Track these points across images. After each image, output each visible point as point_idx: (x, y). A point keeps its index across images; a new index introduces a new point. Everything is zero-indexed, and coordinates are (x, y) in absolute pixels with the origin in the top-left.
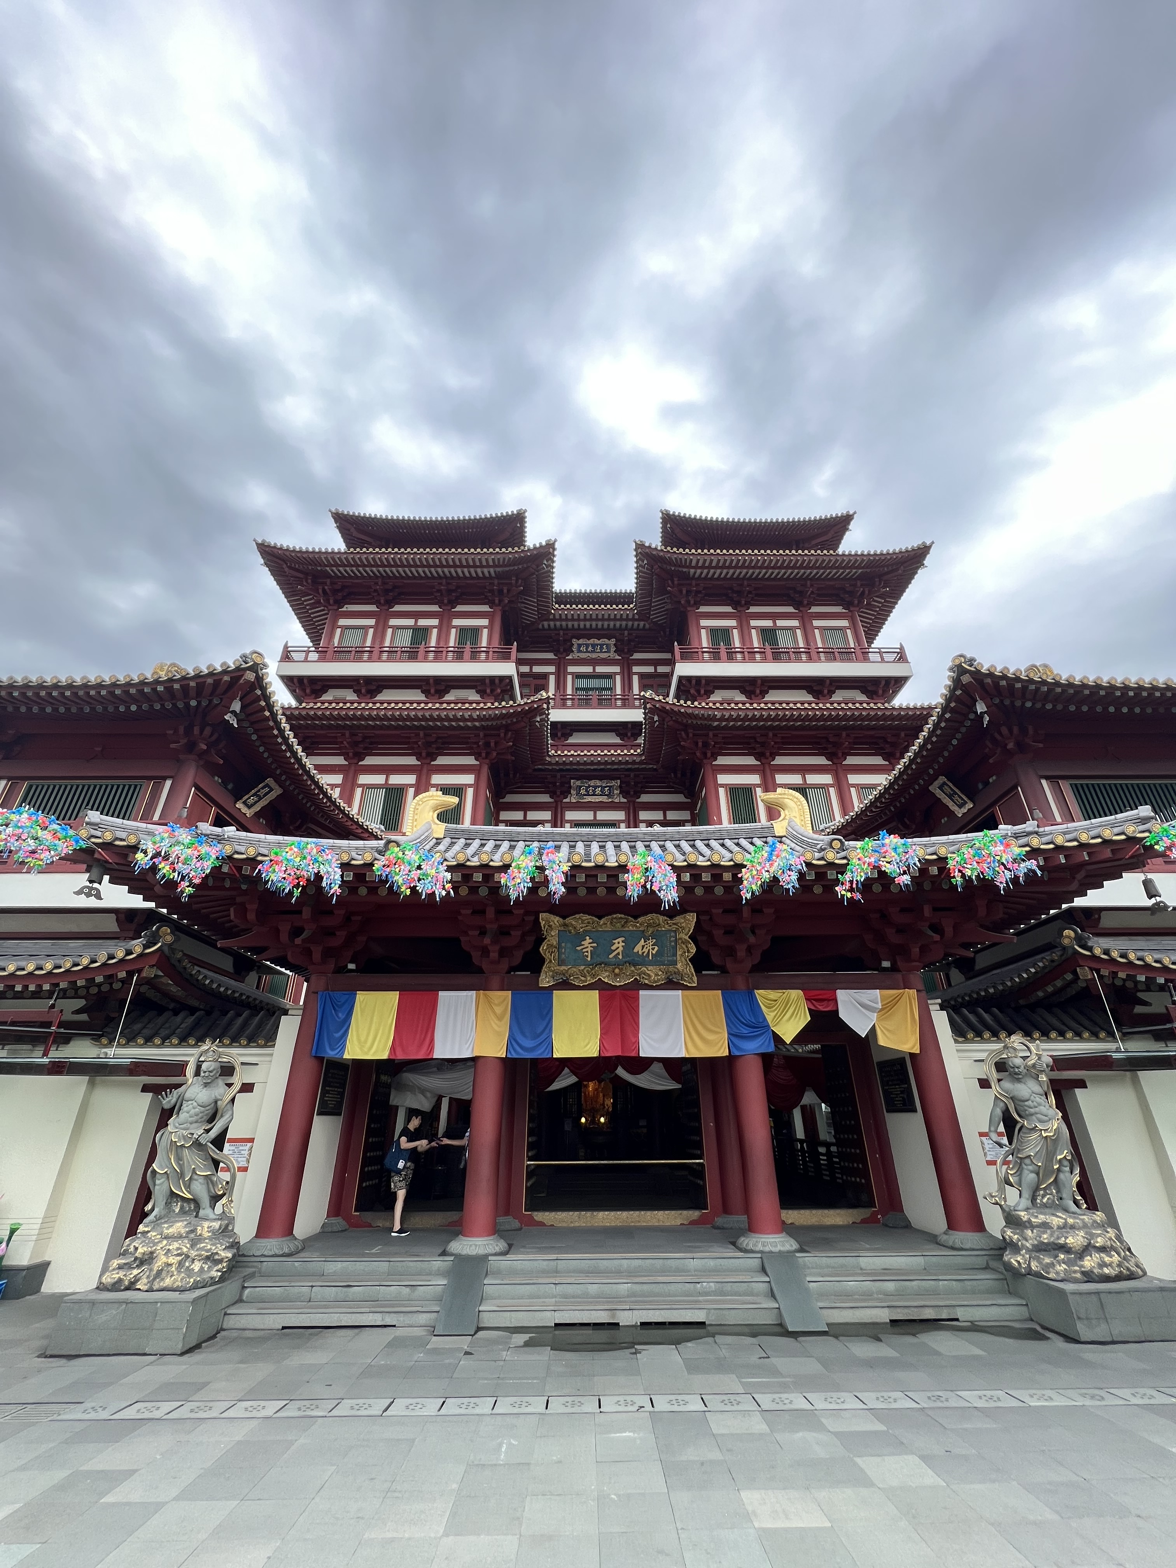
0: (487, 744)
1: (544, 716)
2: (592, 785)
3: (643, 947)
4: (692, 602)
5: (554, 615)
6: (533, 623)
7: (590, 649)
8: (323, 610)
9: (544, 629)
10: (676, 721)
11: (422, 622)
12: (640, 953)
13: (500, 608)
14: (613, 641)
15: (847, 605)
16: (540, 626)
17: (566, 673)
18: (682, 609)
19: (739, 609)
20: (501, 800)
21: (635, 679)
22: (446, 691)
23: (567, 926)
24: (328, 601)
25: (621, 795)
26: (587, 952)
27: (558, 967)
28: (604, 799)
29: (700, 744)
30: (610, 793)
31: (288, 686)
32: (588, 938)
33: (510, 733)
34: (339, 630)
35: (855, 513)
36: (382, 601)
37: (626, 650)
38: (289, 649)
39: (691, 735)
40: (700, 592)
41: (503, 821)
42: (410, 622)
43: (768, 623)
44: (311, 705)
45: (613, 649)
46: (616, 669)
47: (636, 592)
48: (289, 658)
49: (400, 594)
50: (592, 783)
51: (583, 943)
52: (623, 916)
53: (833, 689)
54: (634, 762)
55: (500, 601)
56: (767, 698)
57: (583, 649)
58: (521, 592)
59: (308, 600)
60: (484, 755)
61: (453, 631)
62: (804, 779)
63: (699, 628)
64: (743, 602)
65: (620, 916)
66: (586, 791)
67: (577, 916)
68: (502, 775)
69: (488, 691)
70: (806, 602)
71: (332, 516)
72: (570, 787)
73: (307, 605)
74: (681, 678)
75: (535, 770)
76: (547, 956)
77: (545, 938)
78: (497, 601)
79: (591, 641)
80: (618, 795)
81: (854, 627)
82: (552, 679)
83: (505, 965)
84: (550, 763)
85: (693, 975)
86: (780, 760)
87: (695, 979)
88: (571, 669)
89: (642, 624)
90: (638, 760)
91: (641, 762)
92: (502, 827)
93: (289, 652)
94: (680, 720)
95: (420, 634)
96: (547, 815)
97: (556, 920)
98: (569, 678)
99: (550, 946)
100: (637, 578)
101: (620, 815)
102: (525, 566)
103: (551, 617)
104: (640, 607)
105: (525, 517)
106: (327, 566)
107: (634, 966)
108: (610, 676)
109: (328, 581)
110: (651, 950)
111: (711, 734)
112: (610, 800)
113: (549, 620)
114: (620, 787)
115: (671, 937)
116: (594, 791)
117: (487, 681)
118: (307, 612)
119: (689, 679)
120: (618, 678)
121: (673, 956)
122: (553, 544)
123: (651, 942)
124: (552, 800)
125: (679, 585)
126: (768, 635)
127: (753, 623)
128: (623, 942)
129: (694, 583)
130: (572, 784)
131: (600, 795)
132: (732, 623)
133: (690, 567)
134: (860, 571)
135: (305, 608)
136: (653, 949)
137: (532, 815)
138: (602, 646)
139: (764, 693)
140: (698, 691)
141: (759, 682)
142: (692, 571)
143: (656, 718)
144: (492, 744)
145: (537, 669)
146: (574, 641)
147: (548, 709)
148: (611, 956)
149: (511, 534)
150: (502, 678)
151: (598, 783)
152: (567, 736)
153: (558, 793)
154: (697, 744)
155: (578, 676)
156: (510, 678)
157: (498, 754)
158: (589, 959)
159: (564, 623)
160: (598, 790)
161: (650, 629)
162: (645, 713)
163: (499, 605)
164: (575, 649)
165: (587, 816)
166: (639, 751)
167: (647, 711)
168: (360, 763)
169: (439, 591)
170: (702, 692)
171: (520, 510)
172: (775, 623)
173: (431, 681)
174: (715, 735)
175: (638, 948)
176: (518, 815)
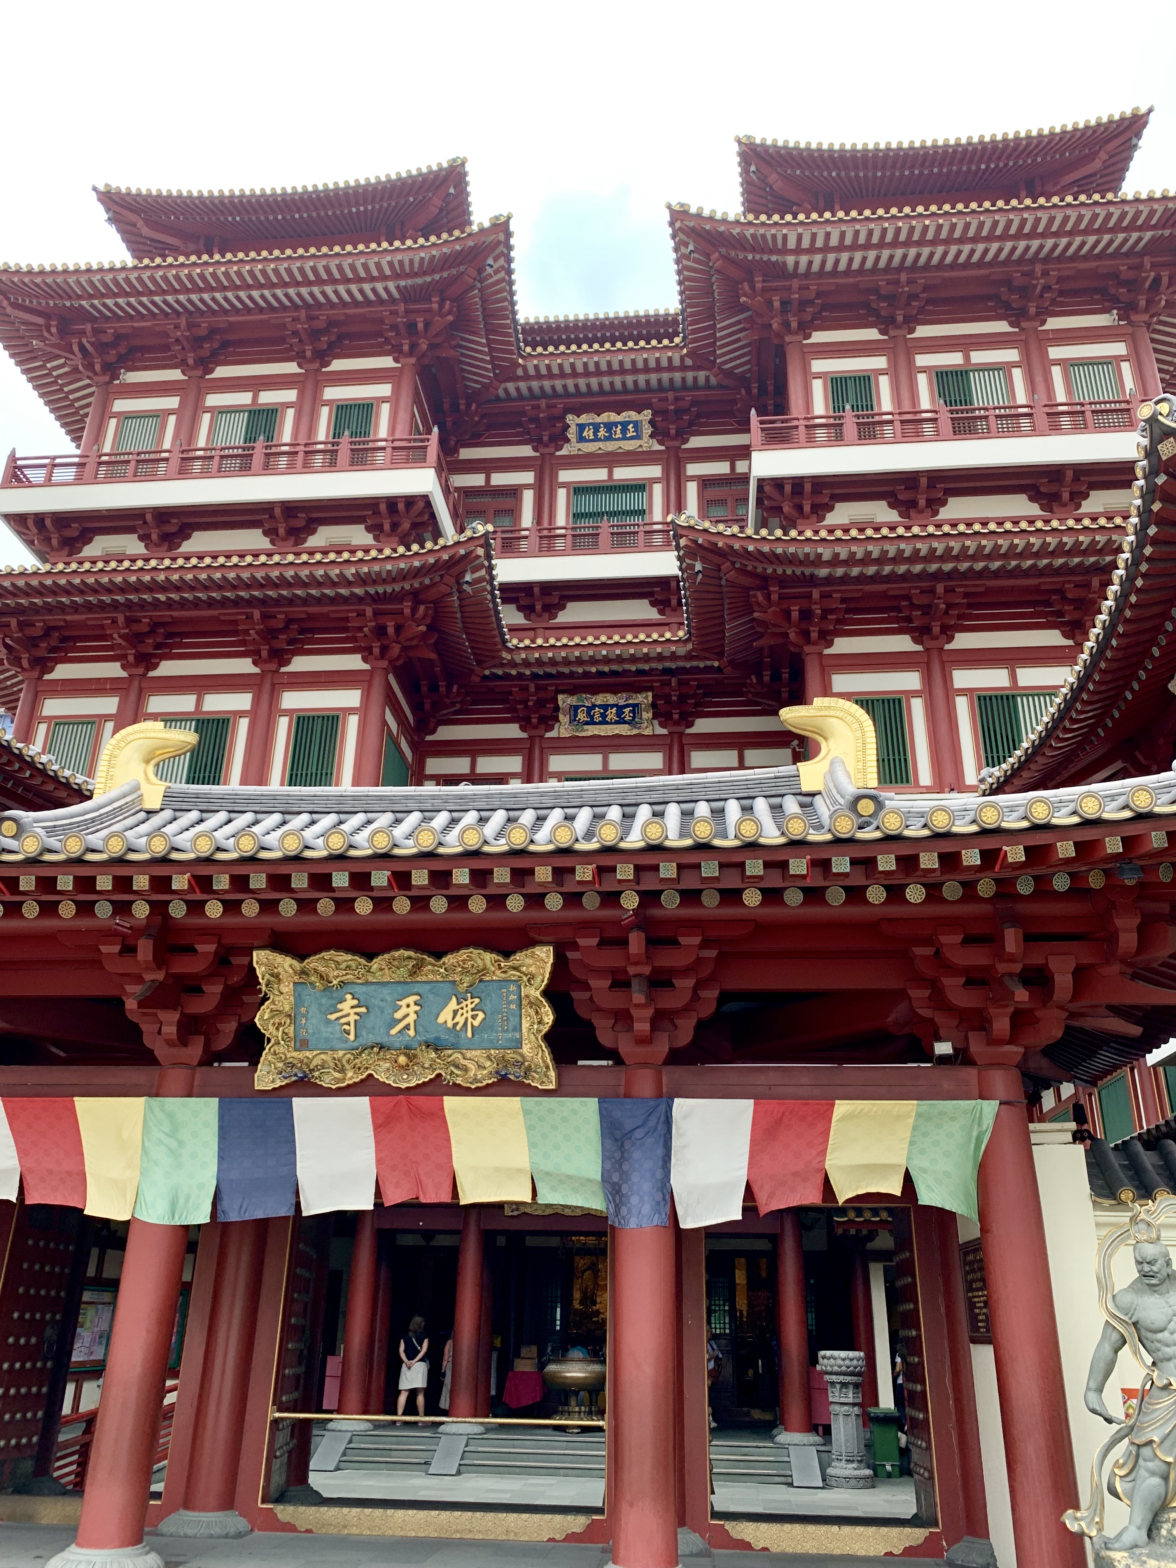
0: (380, 631)
1: (483, 572)
2: (598, 703)
3: (455, 1013)
4: (794, 325)
5: (525, 368)
6: (485, 386)
7: (602, 433)
8: (88, 386)
9: (509, 398)
10: (743, 571)
11: (268, 397)
12: (450, 1024)
13: (413, 360)
14: (647, 414)
15: (1127, 310)
16: (501, 392)
17: (555, 485)
18: (776, 341)
19: (892, 333)
20: (429, 738)
21: (692, 490)
22: (310, 529)
23: (308, 975)
24: (90, 367)
25: (656, 722)
26: (348, 1024)
27: (295, 1054)
28: (623, 730)
29: (795, 615)
30: (634, 718)
31: (20, 534)
32: (349, 997)
33: (422, 608)
34: (113, 422)
35: (1150, 111)
36: (191, 361)
37: (673, 432)
38: (19, 463)
39: (775, 597)
40: (811, 303)
41: (432, 777)
42: (244, 398)
43: (951, 359)
44: (60, 566)
45: (647, 430)
46: (655, 471)
47: (683, 311)
48: (19, 480)
49: (225, 344)
50: (599, 699)
51: (340, 1006)
52: (411, 953)
53: (1084, 488)
54: (674, 657)
55: (413, 346)
56: (944, 514)
57: (588, 433)
58: (452, 326)
59: (58, 366)
60: (376, 651)
61: (325, 411)
62: (1013, 677)
63: (808, 376)
64: (900, 319)
65: (407, 953)
66: (588, 713)
67: (326, 955)
68: (424, 689)
69: (387, 527)
70: (1032, 310)
71: (99, 200)
72: (557, 709)
73: (58, 377)
74: (761, 482)
75: (485, 678)
76: (269, 1031)
77: (265, 999)
78: (406, 348)
79: (604, 417)
80: (651, 722)
81: (1135, 357)
82: (528, 497)
83: (195, 1050)
84: (513, 664)
85: (547, 1067)
86: (964, 641)
87: (552, 1074)
88: (565, 476)
89: (702, 375)
90: (682, 650)
91: (689, 657)
92: (430, 789)
93: (20, 468)
94: (750, 568)
95: (262, 421)
96: (513, 763)
97: (286, 963)
98: (562, 494)
99: (275, 1013)
100: (680, 283)
101: (655, 760)
102: (454, 271)
103: (520, 372)
104: (693, 341)
105: (465, 174)
106: (79, 297)
107: (436, 1050)
109: (88, 327)
110: (470, 1020)
111: (816, 594)
112: (635, 732)
113: (517, 379)
114: (654, 705)
115: (509, 992)
116: (603, 716)
117: (383, 507)
118: (61, 390)
119: (778, 483)
120: (658, 489)
121: (515, 1030)
122: (507, 223)
123: (470, 1004)
124: (524, 735)
125: (764, 289)
126: (952, 382)
127: (922, 360)
128: (416, 1004)
129: (795, 284)
130: (560, 703)
131: (617, 723)
132: (880, 362)
133: (785, 251)
134: (1148, 235)
135: (55, 383)
136: (474, 1017)
137: (487, 764)
138: (624, 425)
139: (935, 504)
140: (799, 508)
141: (924, 481)
142: (790, 260)
143: (698, 566)
144: (391, 630)
145: (499, 479)
146: (571, 419)
147: (489, 557)
148: (394, 1032)
149: (441, 210)
150: (410, 500)
151: (611, 699)
152: (553, 609)
153: (534, 721)
154: (787, 614)
156: (425, 500)
157: (404, 649)
158: (352, 1037)
159: (547, 384)
160: (612, 714)
161: (720, 386)
162: (679, 558)
163: (411, 354)
164: (572, 433)
165: (592, 762)
166: (681, 633)
167: (682, 553)
168: (151, 674)
169: (295, 333)
170: (807, 508)
171: (454, 160)
172: (967, 358)
173: (277, 511)
174: (824, 596)
175: (445, 1016)
176: (460, 765)
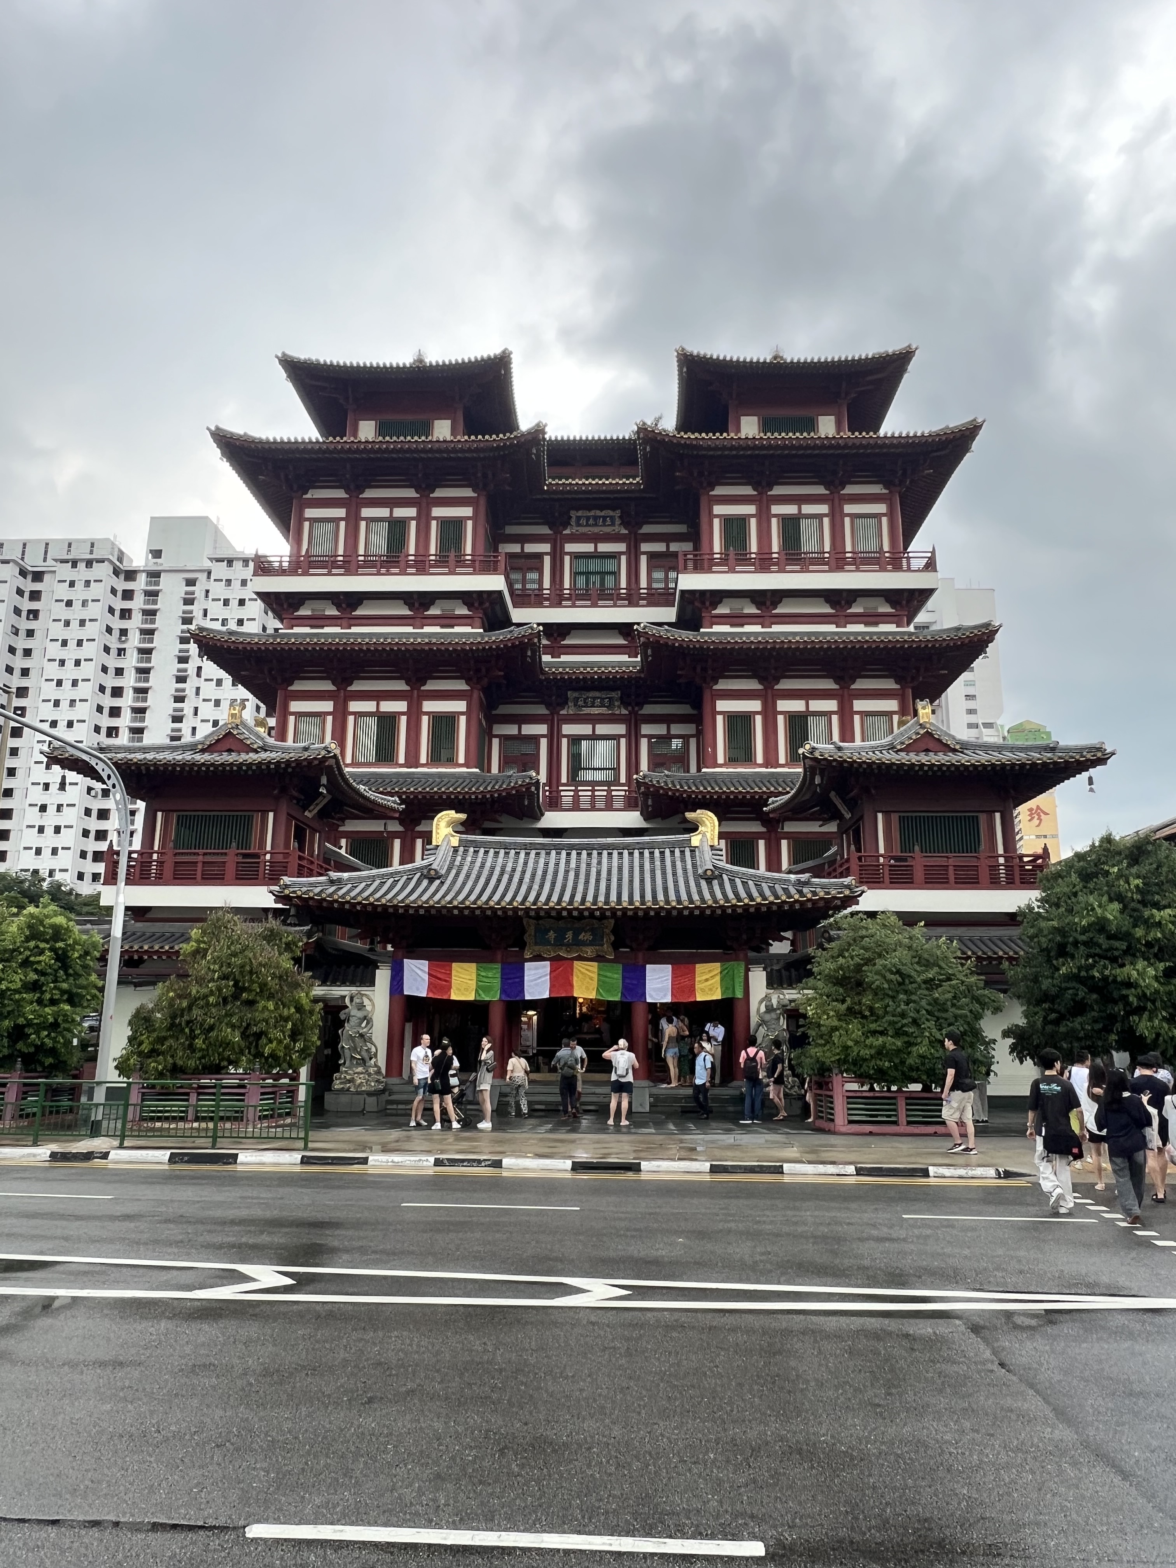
0: (477, 669)
1: (536, 649)
2: (590, 696)
4: (705, 484)
5: (547, 490)
7: (591, 522)
9: (536, 501)
10: (672, 651)
11: (400, 512)
12: (582, 939)
13: (486, 494)
14: (618, 513)
15: (889, 483)
17: (563, 553)
18: (692, 493)
19: (760, 491)
20: (494, 712)
21: (644, 559)
22: (429, 606)
23: (539, 925)
24: (290, 488)
25: (622, 707)
26: (551, 939)
27: (535, 947)
28: (604, 711)
29: (699, 670)
30: (610, 704)
32: (551, 931)
34: (306, 525)
35: (916, 348)
36: (350, 485)
37: (633, 524)
38: (262, 558)
39: (688, 661)
40: (715, 471)
42: (384, 512)
43: (790, 509)
45: (618, 522)
46: (621, 547)
48: (263, 571)
49: (371, 476)
50: (592, 694)
51: (549, 934)
54: (633, 679)
55: (485, 485)
56: (780, 608)
57: (583, 521)
60: (475, 679)
61: (434, 524)
62: (807, 705)
63: (711, 516)
64: (763, 482)
66: (585, 702)
67: (545, 919)
68: (494, 689)
69: (476, 605)
70: (838, 481)
72: (567, 699)
74: (683, 592)
76: (528, 941)
77: (527, 932)
78: (481, 485)
79: (592, 513)
80: (619, 707)
81: (892, 514)
82: (547, 560)
83: (504, 944)
84: (545, 678)
85: (609, 954)
86: (784, 684)
87: (613, 955)
88: (570, 547)
89: (651, 495)
90: (637, 676)
91: (641, 679)
93: (262, 562)
94: (676, 650)
95: (397, 528)
97: (533, 922)
98: (567, 559)
99: (530, 935)
101: (620, 728)
105: (510, 359)
107: (578, 947)
108: (615, 556)
110: (588, 938)
111: (710, 660)
112: (610, 712)
113: (542, 493)
114: (621, 699)
116: (593, 703)
117: (475, 596)
119: (693, 592)
120: (624, 558)
121: (601, 942)
124: (548, 712)
125: (689, 466)
126: (791, 526)
127: (774, 509)
128: (572, 933)
130: (569, 695)
131: (600, 707)
132: (751, 509)
134: (899, 451)
136: (590, 937)
138: (605, 518)
139: (776, 604)
140: (703, 603)
141: (769, 594)
142: (704, 453)
143: (649, 652)
144: (484, 670)
145: (530, 548)
146: (573, 514)
147: (539, 641)
148: (565, 941)
150: (490, 593)
151: (597, 694)
152: (563, 635)
153: (555, 704)
155: (576, 556)
156: (500, 593)
157: (489, 678)
158: (552, 943)
160: (598, 702)
164: (573, 521)
165: (586, 729)
168: (349, 689)
171: (504, 351)
172: (800, 509)
174: (714, 661)
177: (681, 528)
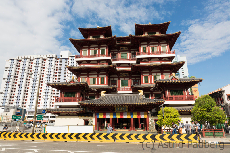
0: (107, 71)
7: (123, 49)
12: (123, 109)
14: (127, 47)
15: (167, 41)
20: (110, 77)
24: (80, 46)
26: (119, 109)
27: (116, 111)
34: (83, 51)
35: (170, 22)
36: (89, 45)
37: (129, 49)
39: (138, 68)
53: (162, 58)
56: (152, 60)
61: (101, 50)
62: (156, 74)
63: (141, 47)
64: (149, 42)
70: (160, 41)
75: (115, 73)
78: (107, 44)
80: (128, 75)
81: (168, 46)
82: (117, 54)
86: (153, 71)
87: (128, 111)
91: (131, 71)
95: (95, 51)
97: (116, 107)
101: (128, 79)
102: (111, 39)
108: (127, 53)
113: (116, 45)
116: (124, 75)
117: (107, 60)
119: (139, 58)
121: (126, 109)
124: (118, 76)
127: (150, 46)
129: (140, 39)
130: (121, 74)
132: (147, 46)
137: (115, 79)
141: (150, 58)
143: (132, 67)
145: (114, 53)
152: (120, 65)
155: (121, 54)
156: (110, 60)
165: (123, 79)
168: (89, 74)
169: (98, 43)
172: (154, 45)
173: (98, 60)
177: (137, 49)
